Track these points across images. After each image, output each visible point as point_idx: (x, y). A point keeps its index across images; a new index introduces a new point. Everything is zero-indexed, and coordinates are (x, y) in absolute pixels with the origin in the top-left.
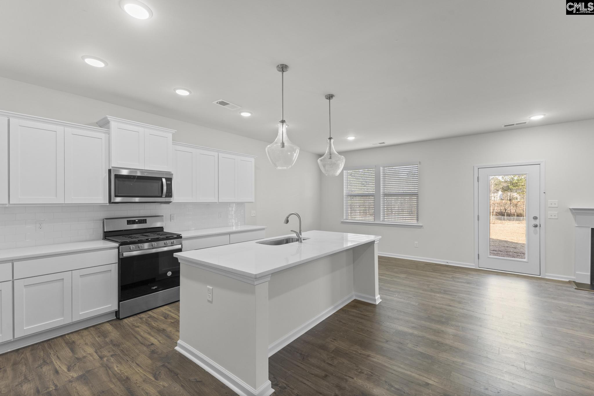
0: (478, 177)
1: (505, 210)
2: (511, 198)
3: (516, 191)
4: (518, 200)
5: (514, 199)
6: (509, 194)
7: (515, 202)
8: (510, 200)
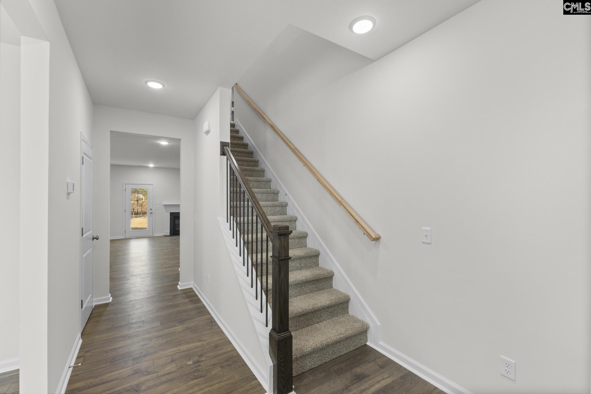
0: (125, 189)
1: (133, 210)
2: (138, 199)
3: (142, 193)
4: (143, 201)
5: (140, 199)
6: (136, 195)
7: (140, 202)
8: (137, 201)
